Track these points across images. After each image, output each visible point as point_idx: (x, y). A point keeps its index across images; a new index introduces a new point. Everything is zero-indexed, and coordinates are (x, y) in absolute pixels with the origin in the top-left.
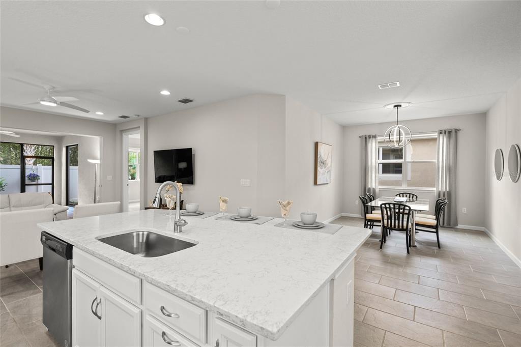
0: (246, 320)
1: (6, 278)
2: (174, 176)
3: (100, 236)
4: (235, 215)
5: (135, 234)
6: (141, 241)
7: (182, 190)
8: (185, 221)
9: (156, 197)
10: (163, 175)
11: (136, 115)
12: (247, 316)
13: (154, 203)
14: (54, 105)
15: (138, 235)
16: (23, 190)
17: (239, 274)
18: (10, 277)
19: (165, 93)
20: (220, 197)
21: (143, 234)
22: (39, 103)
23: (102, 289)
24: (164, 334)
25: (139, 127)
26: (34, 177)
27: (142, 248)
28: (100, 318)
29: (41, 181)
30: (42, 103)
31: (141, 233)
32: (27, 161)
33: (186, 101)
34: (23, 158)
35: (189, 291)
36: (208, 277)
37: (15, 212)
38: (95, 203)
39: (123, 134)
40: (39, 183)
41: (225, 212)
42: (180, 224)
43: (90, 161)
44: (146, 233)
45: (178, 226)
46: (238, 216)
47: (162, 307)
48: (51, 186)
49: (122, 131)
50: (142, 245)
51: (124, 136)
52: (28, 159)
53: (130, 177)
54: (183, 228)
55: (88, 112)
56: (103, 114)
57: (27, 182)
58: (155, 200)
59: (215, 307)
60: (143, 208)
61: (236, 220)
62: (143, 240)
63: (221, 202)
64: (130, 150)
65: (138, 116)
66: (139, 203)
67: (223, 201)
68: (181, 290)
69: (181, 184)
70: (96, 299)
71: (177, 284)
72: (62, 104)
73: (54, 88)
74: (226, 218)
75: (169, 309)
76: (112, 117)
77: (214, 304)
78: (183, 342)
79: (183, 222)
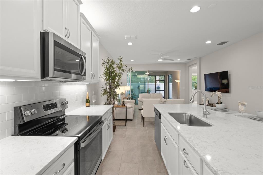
0: (217, 172)
1: (148, 121)
2: (219, 88)
3: (170, 112)
4: (254, 116)
5: (184, 114)
6: (187, 118)
7: (221, 96)
8: (209, 112)
9: (192, 98)
10: (213, 87)
11: (195, 57)
12: (219, 171)
13: (191, 100)
14: (162, 60)
15: (185, 115)
16: (156, 92)
17: (230, 149)
18: (149, 122)
19: (209, 42)
20: (239, 101)
21: (188, 115)
22: (158, 61)
23: (168, 133)
24: (185, 161)
25: (197, 63)
26: (159, 88)
27: (187, 122)
28: (167, 145)
29: (161, 89)
30: (159, 60)
31: (187, 114)
32: (157, 81)
33: (222, 43)
34: (156, 81)
35: (194, 145)
36: (208, 143)
37: (152, 100)
38: (178, 99)
39: (190, 67)
40: (160, 90)
41: (244, 112)
42: (206, 113)
43: (176, 81)
44: (189, 115)
45: (205, 115)
46: (257, 117)
47: (184, 148)
48: (163, 91)
49: (189, 66)
50: (187, 120)
51: (190, 69)
52: (158, 81)
53: (194, 88)
54: (208, 116)
55: (173, 60)
56: (180, 60)
57: (157, 90)
58: (191, 99)
59: (203, 157)
60: (199, 104)
61: (254, 119)
62: (188, 118)
63: (240, 105)
64: (193, 75)
65: (196, 57)
66: (197, 102)
67: (242, 105)
68: (190, 143)
69: (220, 93)
70: (166, 136)
71: (190, 140)
72: (165, 59)
73: (162, 54)
74: (245, 116)
75: (187, 151)
76: (184, 60)
77: (203, 156)
78: (192, 170)
79: (208, 113)
